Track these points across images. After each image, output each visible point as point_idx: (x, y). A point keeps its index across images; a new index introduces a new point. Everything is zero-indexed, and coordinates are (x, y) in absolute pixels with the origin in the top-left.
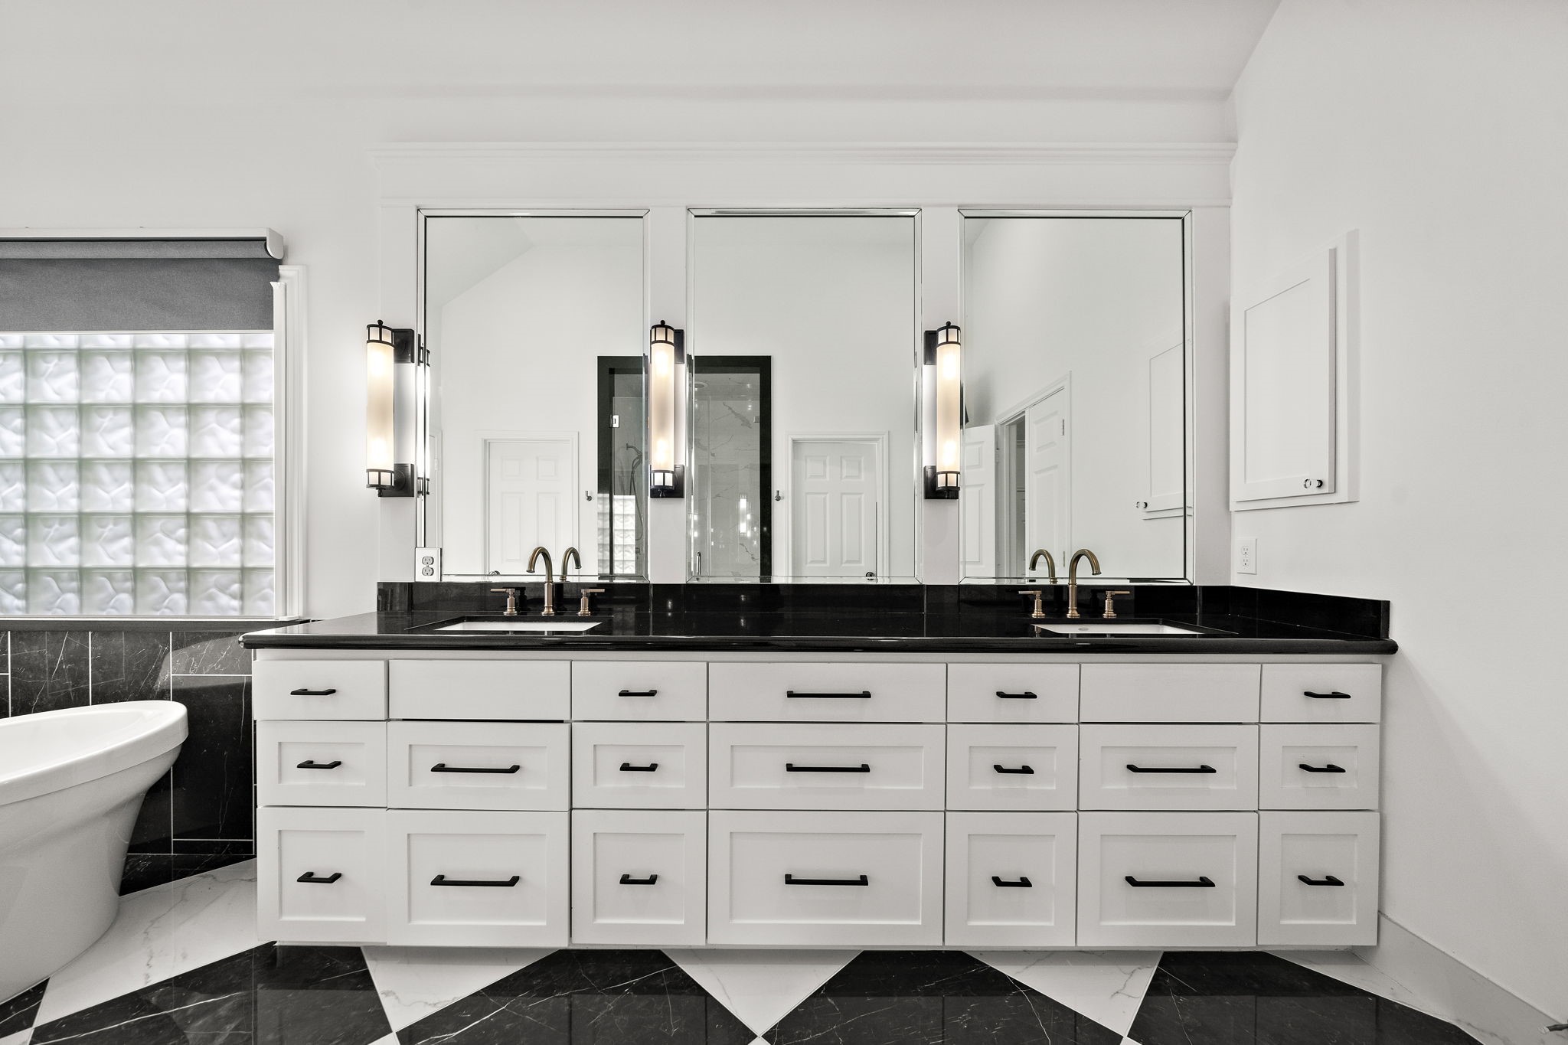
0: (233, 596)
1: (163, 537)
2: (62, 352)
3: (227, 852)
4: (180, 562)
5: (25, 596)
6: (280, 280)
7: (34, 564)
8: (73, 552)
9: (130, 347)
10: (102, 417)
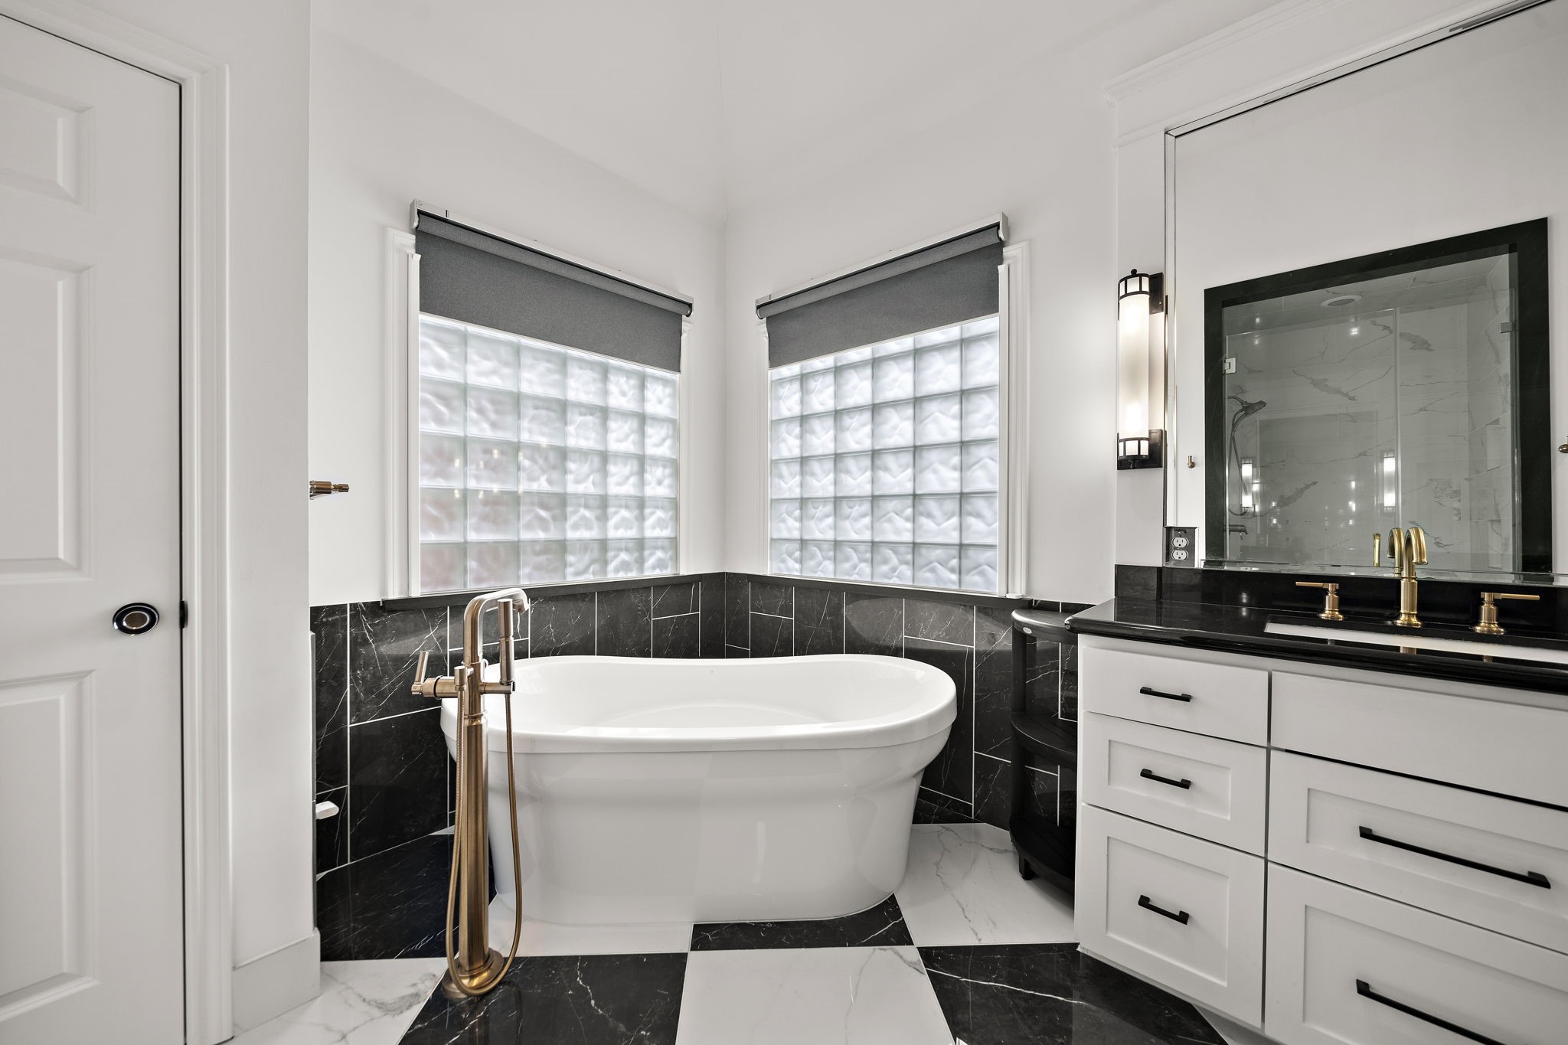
0: (952, 570)
1: (896, 516)
2: (824, 372)
3: (948, 807)
4: (907, 537)
5: (801, 561)
6: (1004, 262)
7: (806, 537)
8: (831, 528)
9: (870, 357)
10: (851, 418)
